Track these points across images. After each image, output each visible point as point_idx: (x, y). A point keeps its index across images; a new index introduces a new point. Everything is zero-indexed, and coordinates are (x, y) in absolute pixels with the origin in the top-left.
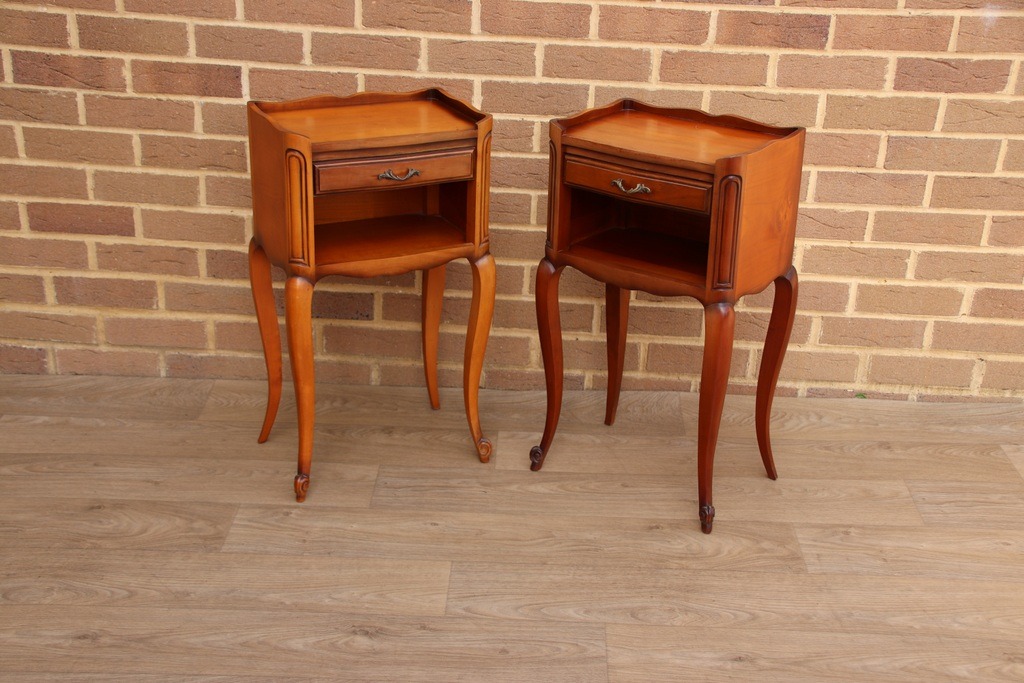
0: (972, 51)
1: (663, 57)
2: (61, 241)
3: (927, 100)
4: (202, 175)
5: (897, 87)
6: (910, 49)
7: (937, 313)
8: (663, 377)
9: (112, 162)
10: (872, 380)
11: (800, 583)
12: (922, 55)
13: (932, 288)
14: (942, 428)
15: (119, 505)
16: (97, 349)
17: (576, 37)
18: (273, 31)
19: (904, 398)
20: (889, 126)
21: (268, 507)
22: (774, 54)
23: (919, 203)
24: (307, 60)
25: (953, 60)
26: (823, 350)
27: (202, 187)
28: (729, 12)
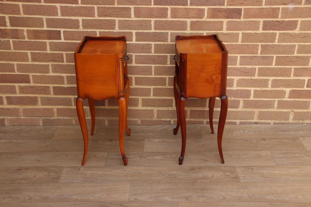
0: (286, 18)
1: (191, 23)
2: (8, 85)
3: (273, 33)
4: (50, 64)
5: (263, 30)
6: (267, 18)
7: (278, 98)
8: (195, 120)
9: (22, 61)
10: (259, 119)
11: (238, 186)
12: (271, 20)
13: (276, 90)
14: (281, 133)
15: (27, 169)
16: (20, 118)
17: (164, 18)
18: (70, 19)
19: (269, 124)
20: (261, 41)
21: (73, 167)
22: (225, 21)
23: (271, 64)
24: (81, 27)
25: (280, 21)
26: (244, 110)
27: (50, 67)
28: (211, 8)
